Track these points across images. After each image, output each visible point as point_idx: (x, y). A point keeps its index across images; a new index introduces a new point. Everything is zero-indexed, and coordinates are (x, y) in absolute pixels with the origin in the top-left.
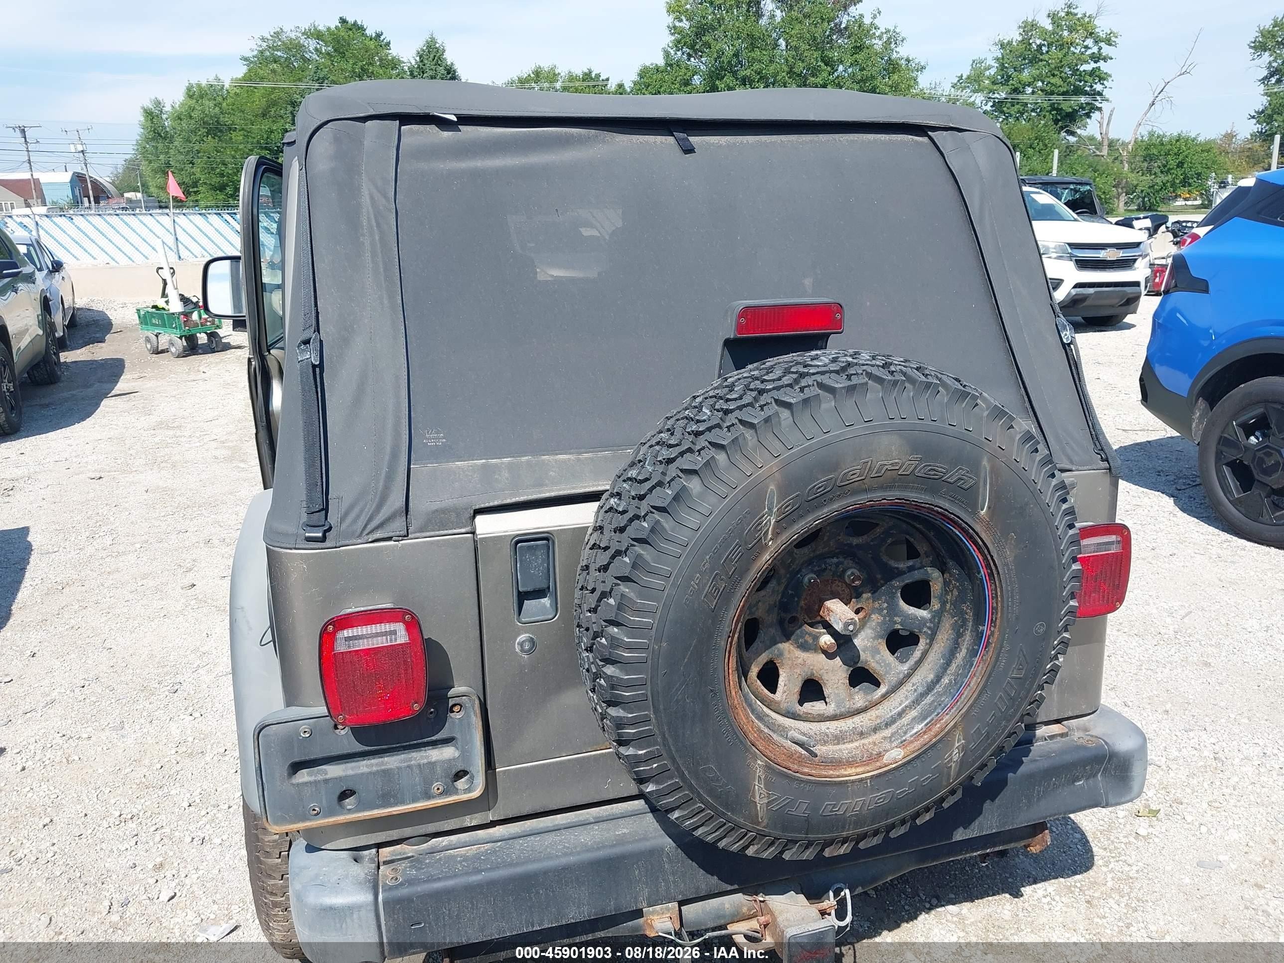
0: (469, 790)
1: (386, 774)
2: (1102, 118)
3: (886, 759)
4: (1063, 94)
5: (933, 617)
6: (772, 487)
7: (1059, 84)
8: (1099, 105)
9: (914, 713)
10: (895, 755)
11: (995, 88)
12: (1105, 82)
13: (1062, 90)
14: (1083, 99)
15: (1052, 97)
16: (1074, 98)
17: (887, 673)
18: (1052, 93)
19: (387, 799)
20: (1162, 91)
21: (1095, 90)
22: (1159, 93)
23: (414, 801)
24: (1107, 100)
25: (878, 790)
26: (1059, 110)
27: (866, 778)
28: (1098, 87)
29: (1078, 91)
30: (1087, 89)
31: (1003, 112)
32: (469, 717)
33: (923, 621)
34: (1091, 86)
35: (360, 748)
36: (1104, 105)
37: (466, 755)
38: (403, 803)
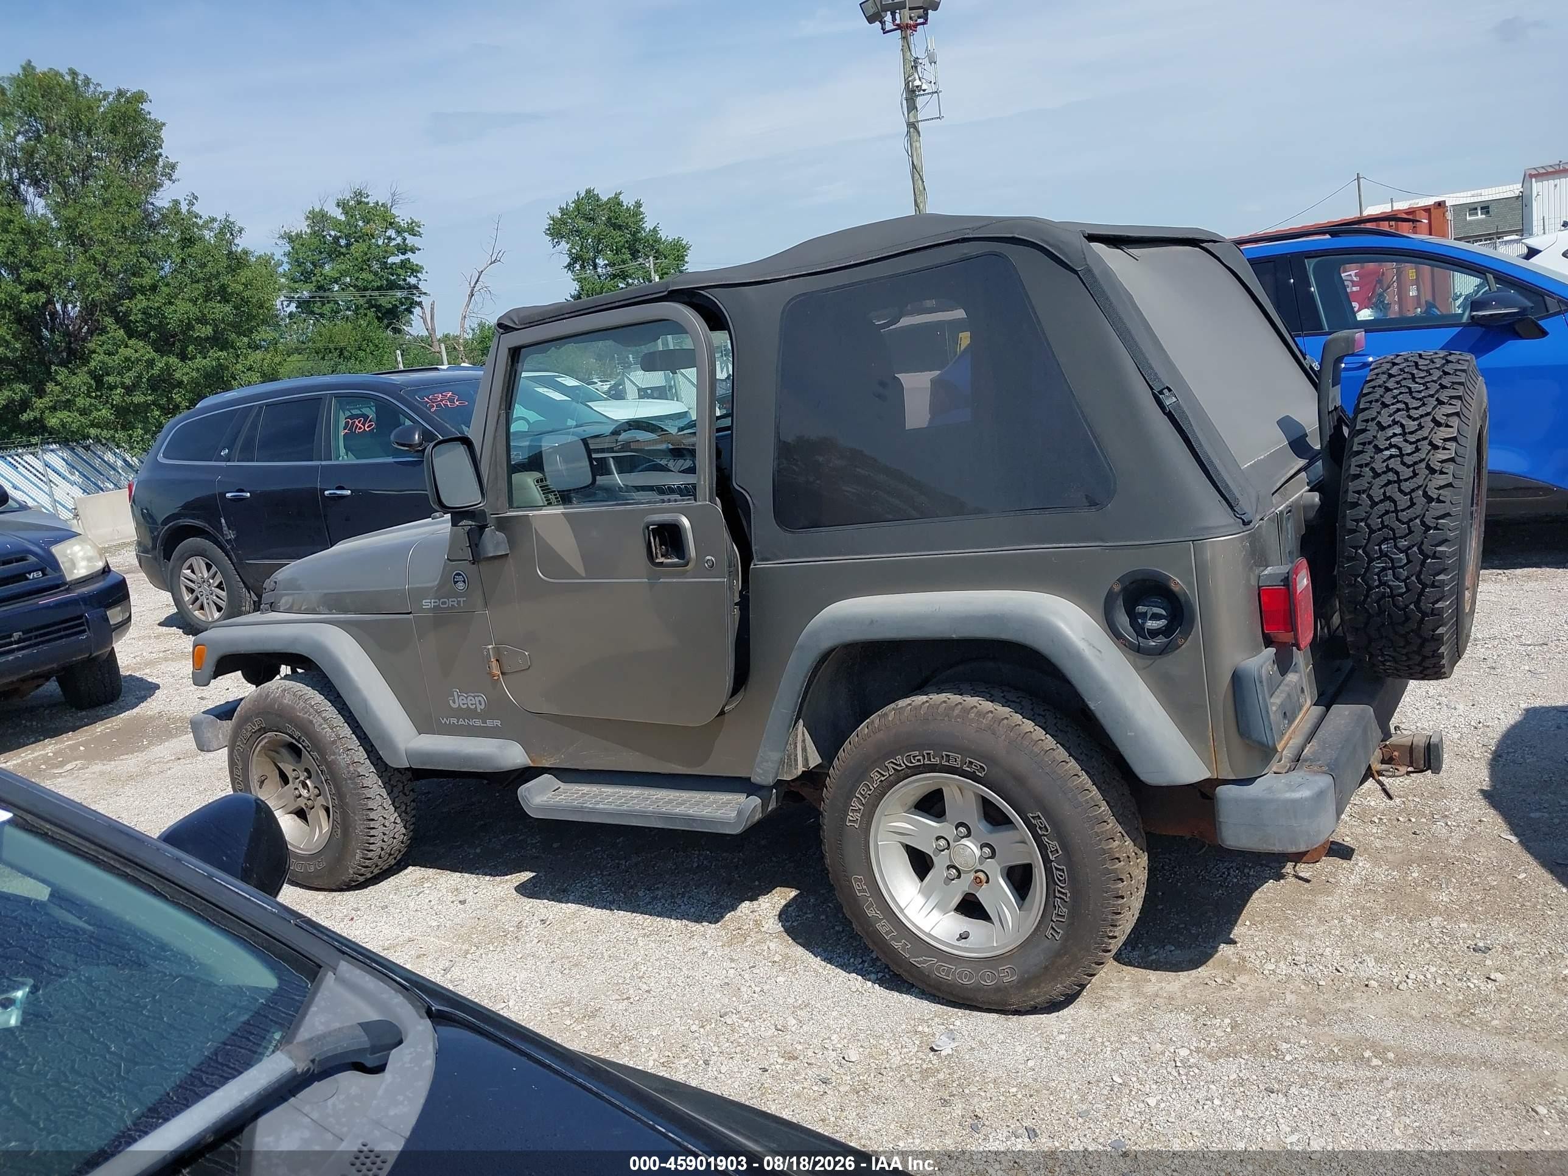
0: (1306, 702)
1: (1289, 695)
2: (424, 313)
4: (379, 288)
7: (370, 279)
8: (418, 300)
11: (297, 286)
12: (419, 275)
13: (375, 284)
14: (399, 294)
15: (368, 293)
16: (391, 293)
18: (366, 289)
19: (1293, 715)
20: (478, 281)
21: (409, 283)
22: (476, 283)
23: (1298, 714)
24: (425, 293)
26: (378, 307)
28: (412, 280)
29: (392, 286)
30: (401, 283)
31: (313, 313)
34: (405, 280)
36: (423, 299)
37: (1301, 677)
38: (1297, 717)
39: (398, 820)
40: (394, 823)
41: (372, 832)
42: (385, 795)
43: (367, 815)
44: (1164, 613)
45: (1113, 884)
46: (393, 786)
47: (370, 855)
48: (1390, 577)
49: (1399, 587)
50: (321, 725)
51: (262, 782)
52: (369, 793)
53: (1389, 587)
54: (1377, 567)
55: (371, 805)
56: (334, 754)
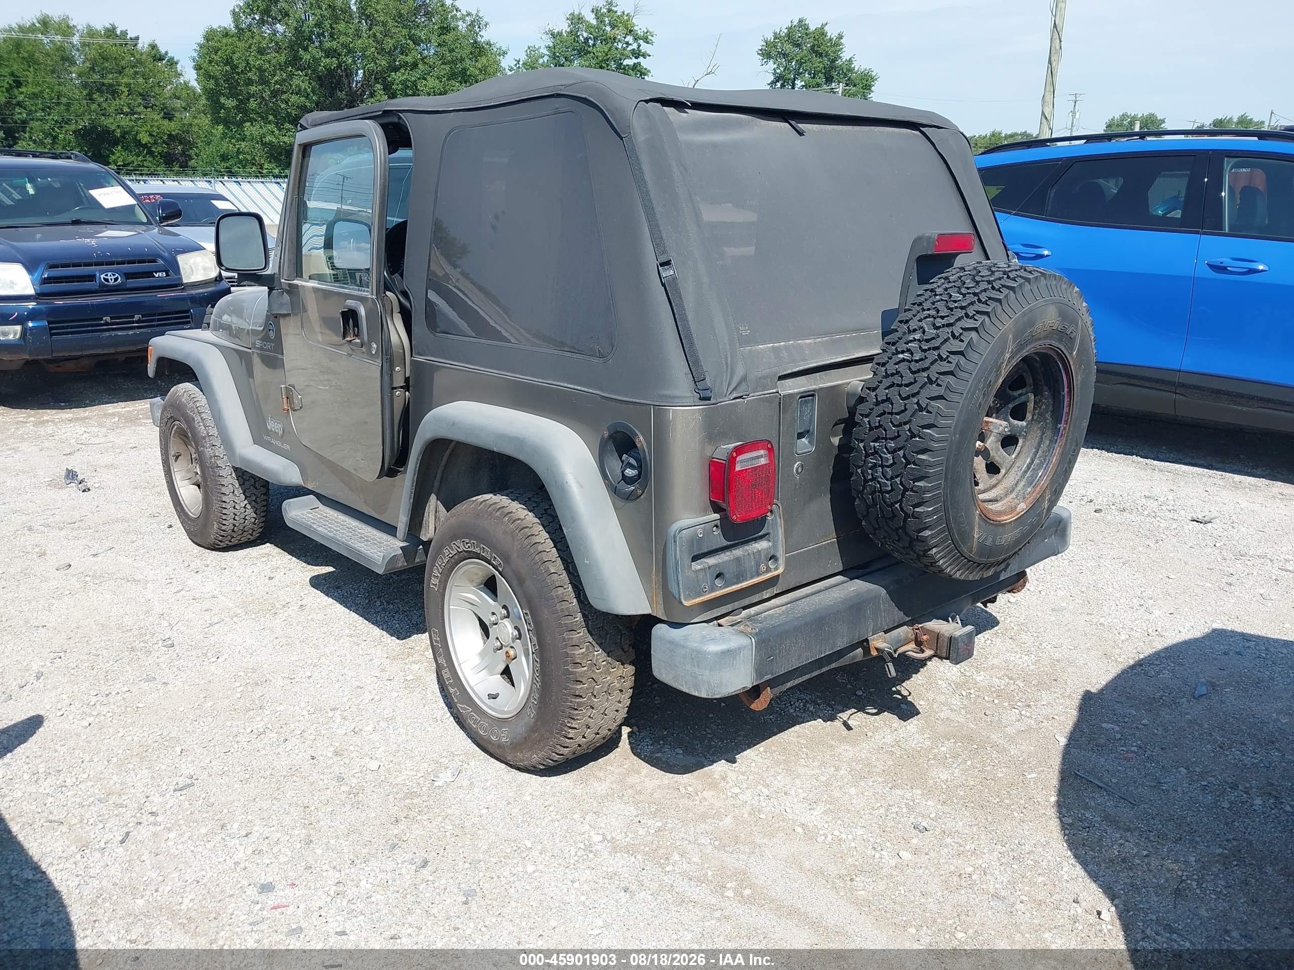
0: (776, 569)
1: (738, 559)
3: (1019, 509)
5: (1027, 425)
6: (1011, 336)
9: (1022, 484)
10: (1022, 507)
12: (644, 77)
17: (1004, 462)
19: (740, 578)
23: (752, 578)
25: (1017, 529)
27: (1011, 522)
32: (776, 518)
33: (1022, 427)
35: (726, 543)
37: (775, 546)
38: (746, 580)
39: (248, 506)
40: (245, 507)
41: (224, 511)
42: (237, 485)
43: (220, 497)
44: (636, 464)
45: (573, 684)
46: (245, 480)
47: (224, 528)
48: (879, 474)
49: (886, 485)
50: (199, 423)
51: (177, 457)
52: (223, 481)
53: (879, 482)
54: (871, 463)
55: (223, 490)
56: (203, 446)
